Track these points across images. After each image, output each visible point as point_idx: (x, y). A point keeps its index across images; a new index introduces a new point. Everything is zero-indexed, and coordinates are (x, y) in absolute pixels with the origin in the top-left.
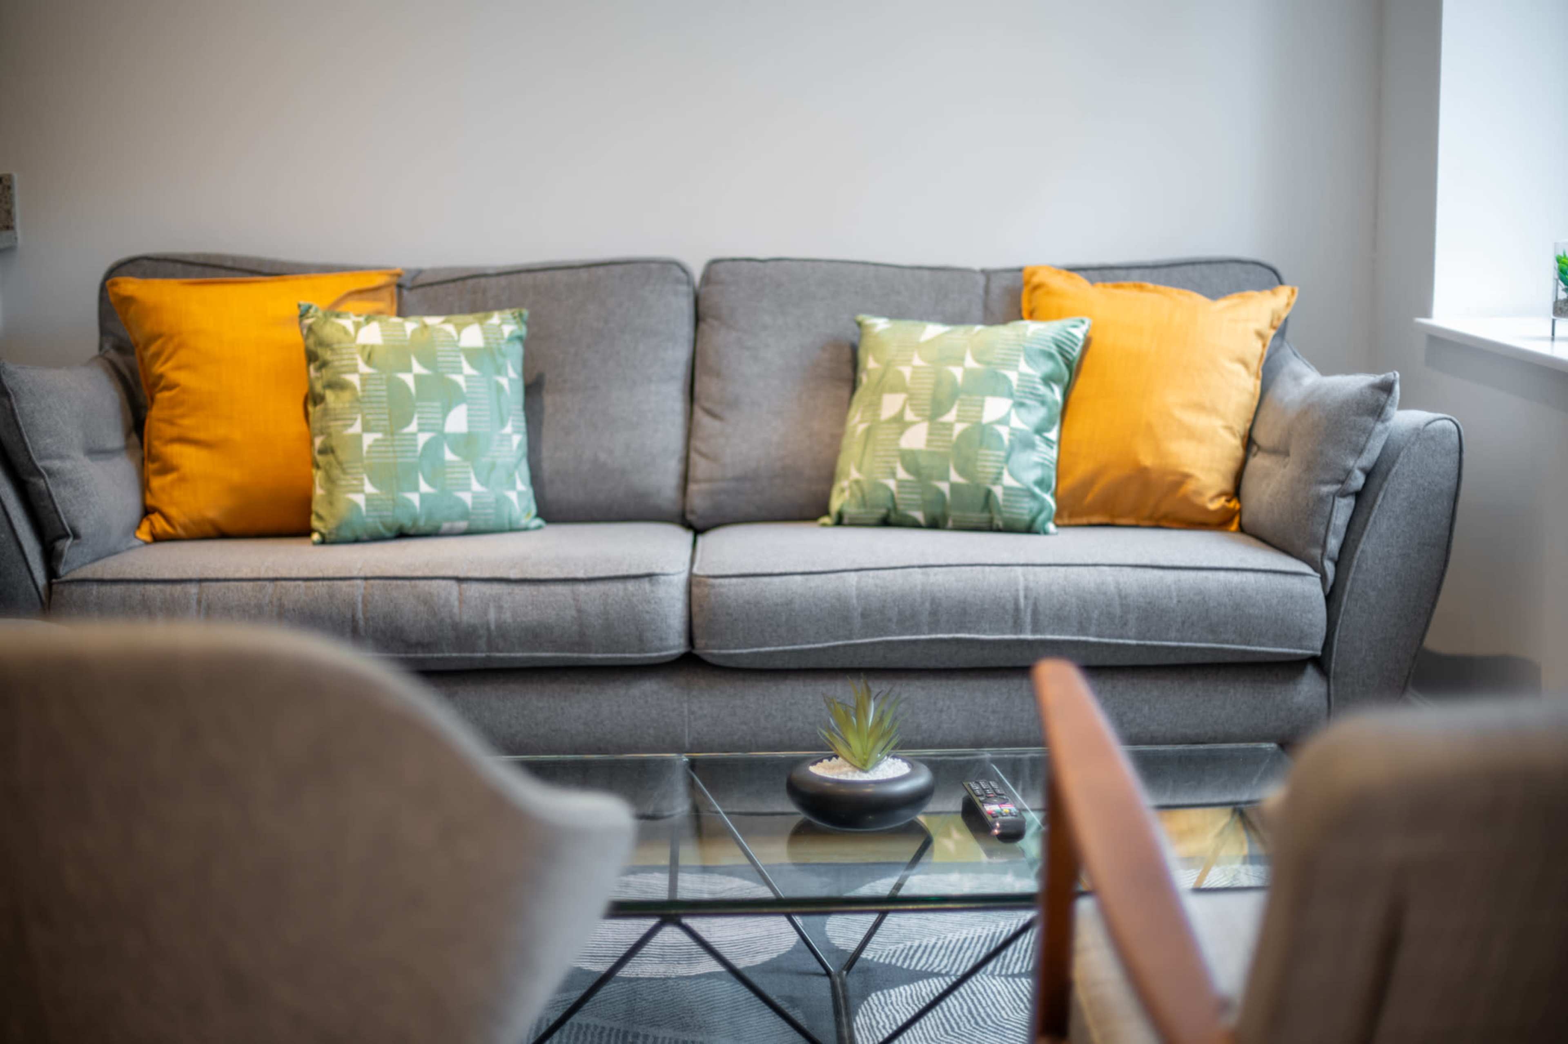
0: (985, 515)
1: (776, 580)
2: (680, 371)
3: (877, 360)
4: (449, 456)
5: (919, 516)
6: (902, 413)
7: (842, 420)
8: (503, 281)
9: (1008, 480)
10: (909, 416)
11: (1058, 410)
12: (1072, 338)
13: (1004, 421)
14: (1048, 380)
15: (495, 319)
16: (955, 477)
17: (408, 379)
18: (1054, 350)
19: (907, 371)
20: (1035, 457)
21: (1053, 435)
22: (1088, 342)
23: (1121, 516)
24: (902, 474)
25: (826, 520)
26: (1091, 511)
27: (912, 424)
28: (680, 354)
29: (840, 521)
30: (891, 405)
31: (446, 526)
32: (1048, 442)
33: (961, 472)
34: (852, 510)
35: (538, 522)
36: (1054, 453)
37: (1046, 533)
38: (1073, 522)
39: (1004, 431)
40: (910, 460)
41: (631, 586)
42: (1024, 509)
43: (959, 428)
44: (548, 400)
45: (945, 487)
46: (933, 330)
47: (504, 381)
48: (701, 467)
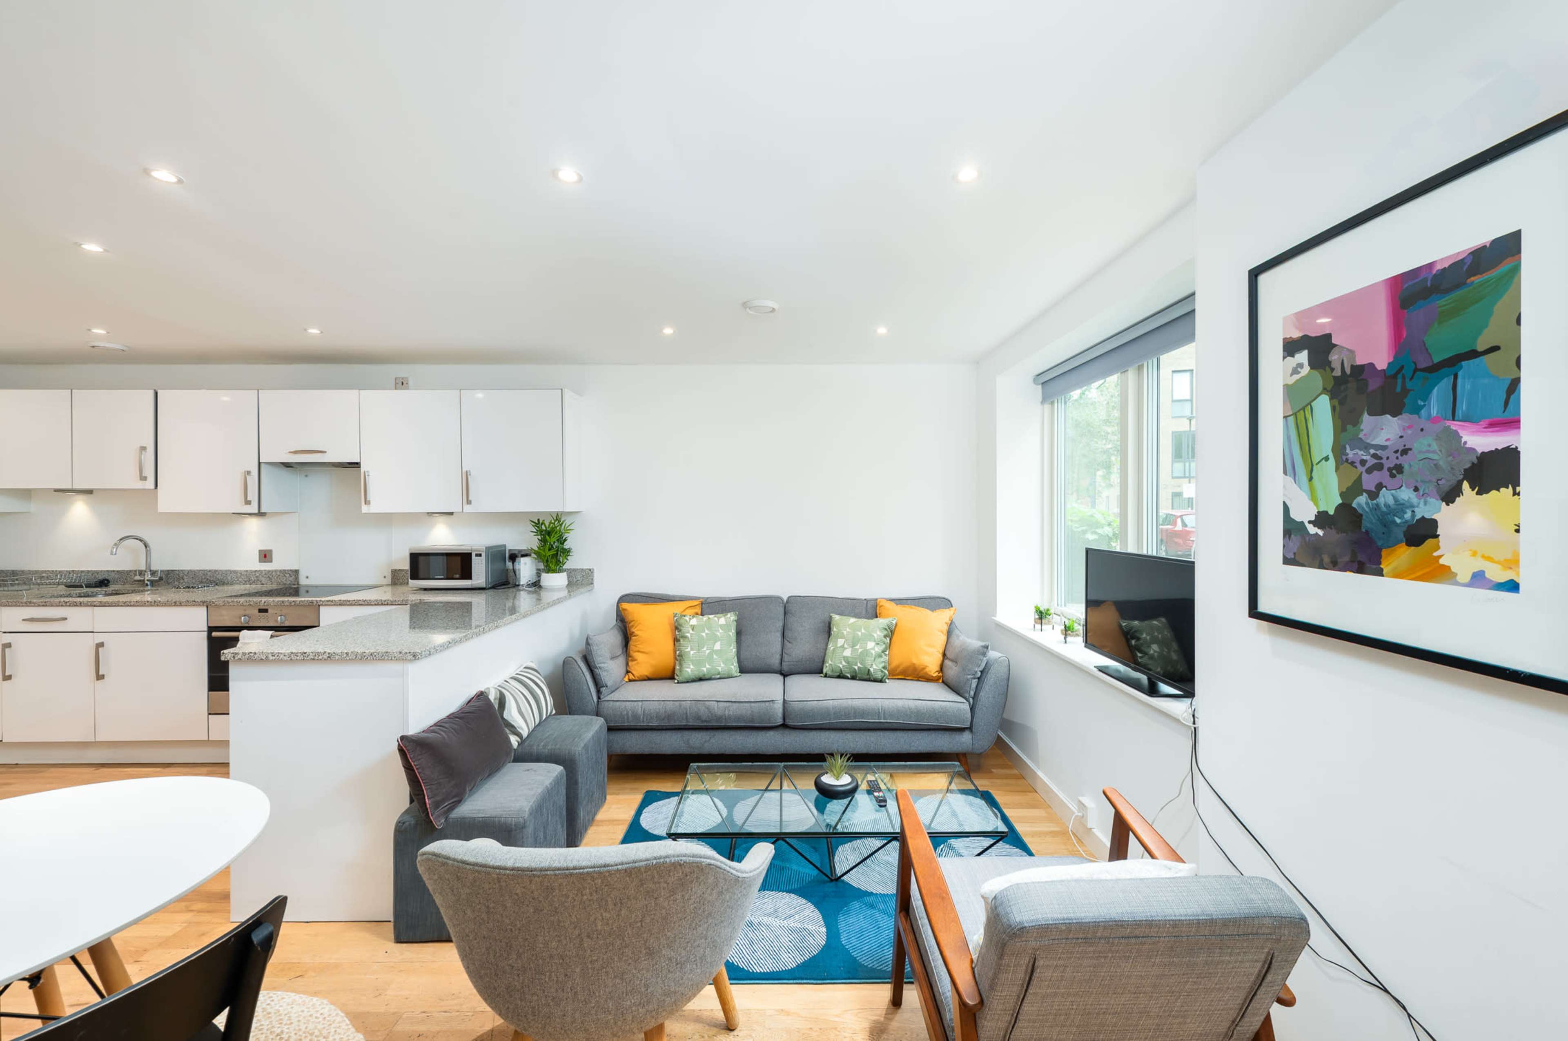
0: (868, 676)
1: (809, 702)
2: (780, 629)
3: (837, 629)
4: (715, 656)
5: (849, 675)
6: (844, 645)
7: (827, 645)
8: (731, 602)
9: (874, 667)
10: (846, 646)
11: (888, 645)
12: (892, 624)
13: (873, 649)
14: (885, 636)
15: (729, 615)
16: (859, 665)
17: (704, 634)
18: (887, 628)
19: (845, 633)
20: (882, 660)
21: (887, 653)
22: (896, 624)
23: (908, 676)
24: (844, 663)
25: (822, 675)
26: (898, 675)
27: (846, 648)
28: (780, 624)
29: (826, 676)
30: (840, 642)
31: (713, 677)
32: (886, 655)
33: (861, 664)
34: (829, 673)
35: (739, 674)
36: (887, 658)
37: (886, 682)
38: (894, 677)
39: (873, 652)
40: (846, 659)
41: (767, 704)
42: (879, 675)
43: (860, 650)
44: (743, 638)
45: (856, 668)
46: (852, 620)
47: (731, 634)
48: (786, 658)
